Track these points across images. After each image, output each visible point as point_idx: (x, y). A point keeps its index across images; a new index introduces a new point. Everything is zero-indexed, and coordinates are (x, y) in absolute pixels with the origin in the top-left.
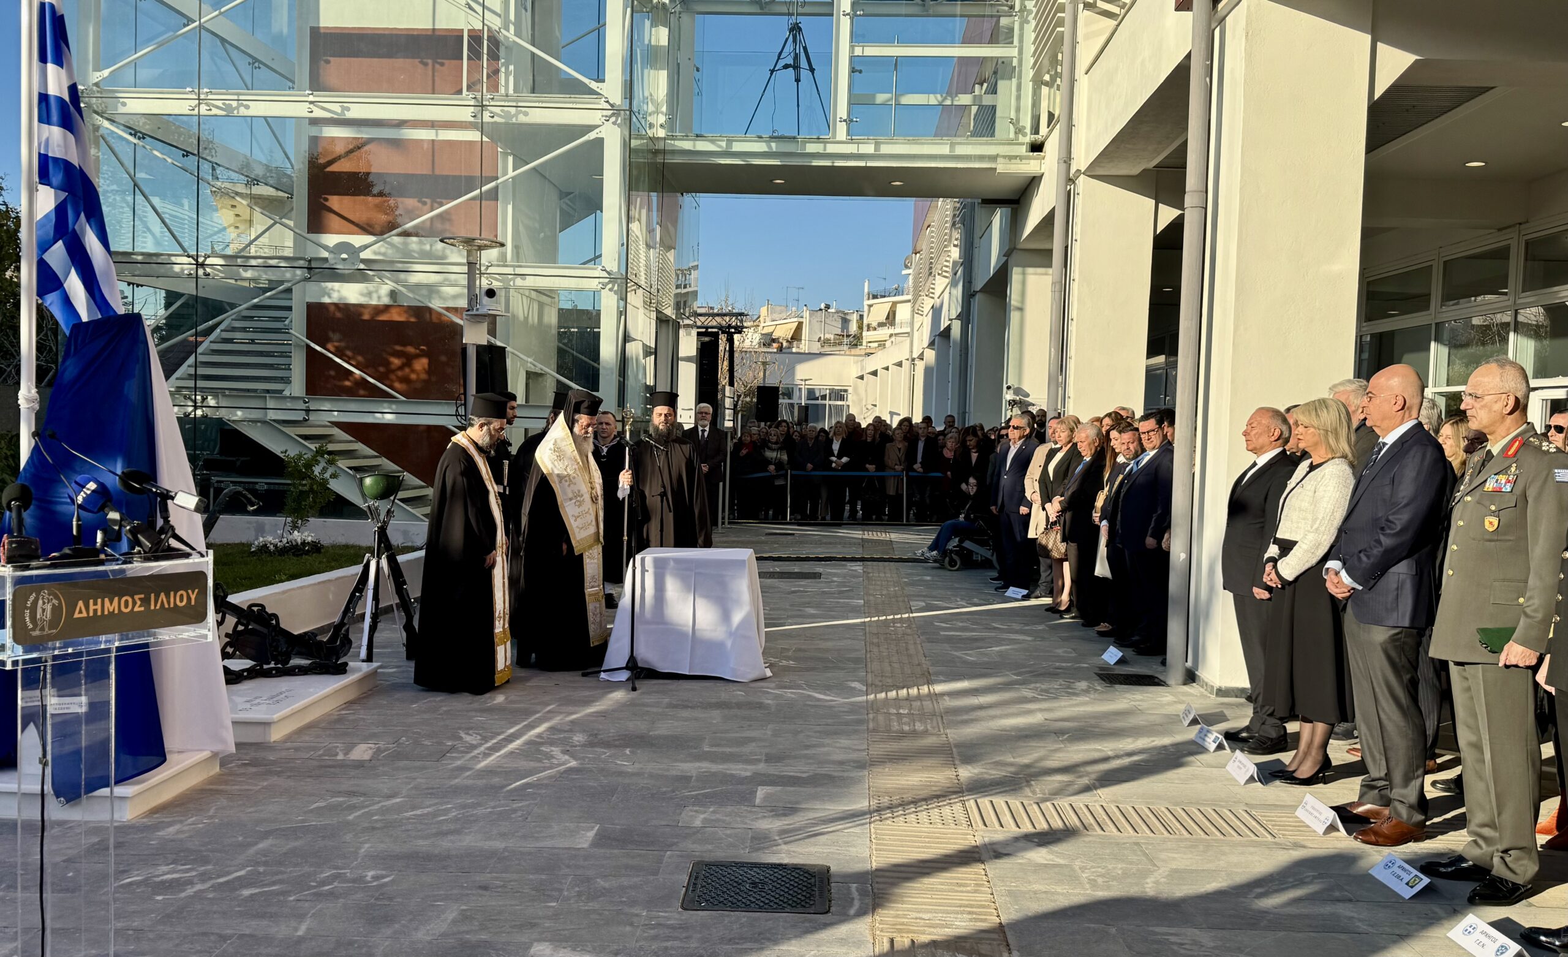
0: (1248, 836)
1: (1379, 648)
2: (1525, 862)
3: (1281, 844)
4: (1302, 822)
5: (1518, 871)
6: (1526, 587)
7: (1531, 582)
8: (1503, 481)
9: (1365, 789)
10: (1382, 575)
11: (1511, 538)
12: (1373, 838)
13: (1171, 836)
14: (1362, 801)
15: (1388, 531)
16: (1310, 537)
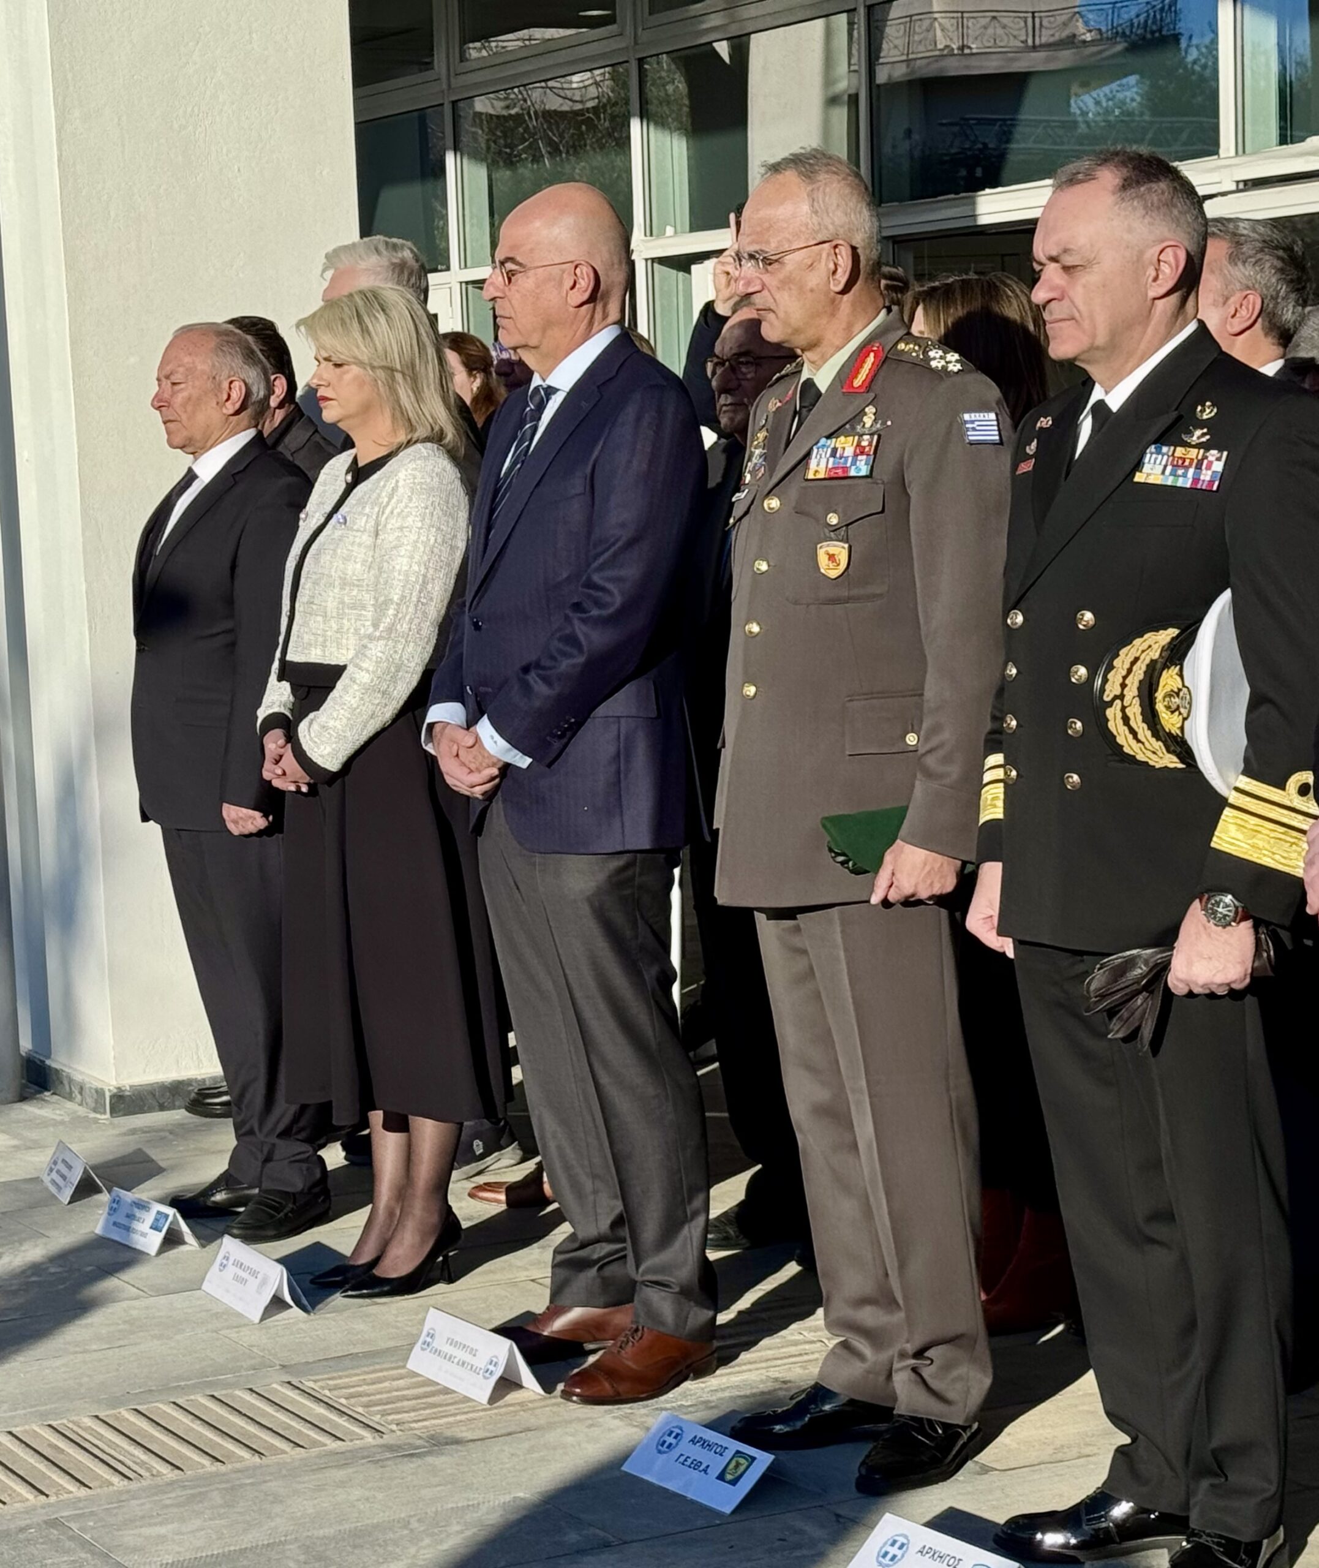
0: (315, 1443)
1: (586, 909)
2: (962, 1370)
3: (399, 1447)
4: (429, 1382)
5: (951, 1395)
6: (920, 707)
7: (929, 693)
8: (849, 452)
9: (563, 1273)
10: (579, 724)
11: (878, 590)
12: (607, 1387)
13: (134, 1486)
14: (560, 1303)
15: (595, 612)
16: (377, 649)
